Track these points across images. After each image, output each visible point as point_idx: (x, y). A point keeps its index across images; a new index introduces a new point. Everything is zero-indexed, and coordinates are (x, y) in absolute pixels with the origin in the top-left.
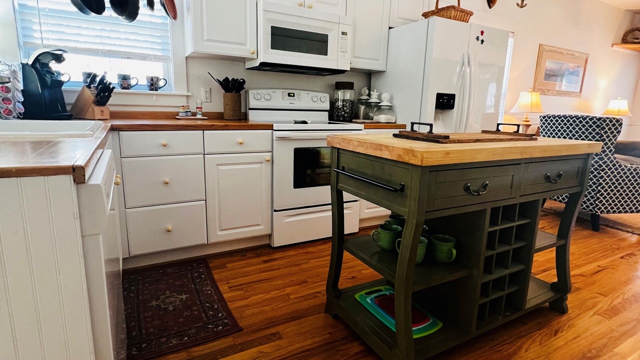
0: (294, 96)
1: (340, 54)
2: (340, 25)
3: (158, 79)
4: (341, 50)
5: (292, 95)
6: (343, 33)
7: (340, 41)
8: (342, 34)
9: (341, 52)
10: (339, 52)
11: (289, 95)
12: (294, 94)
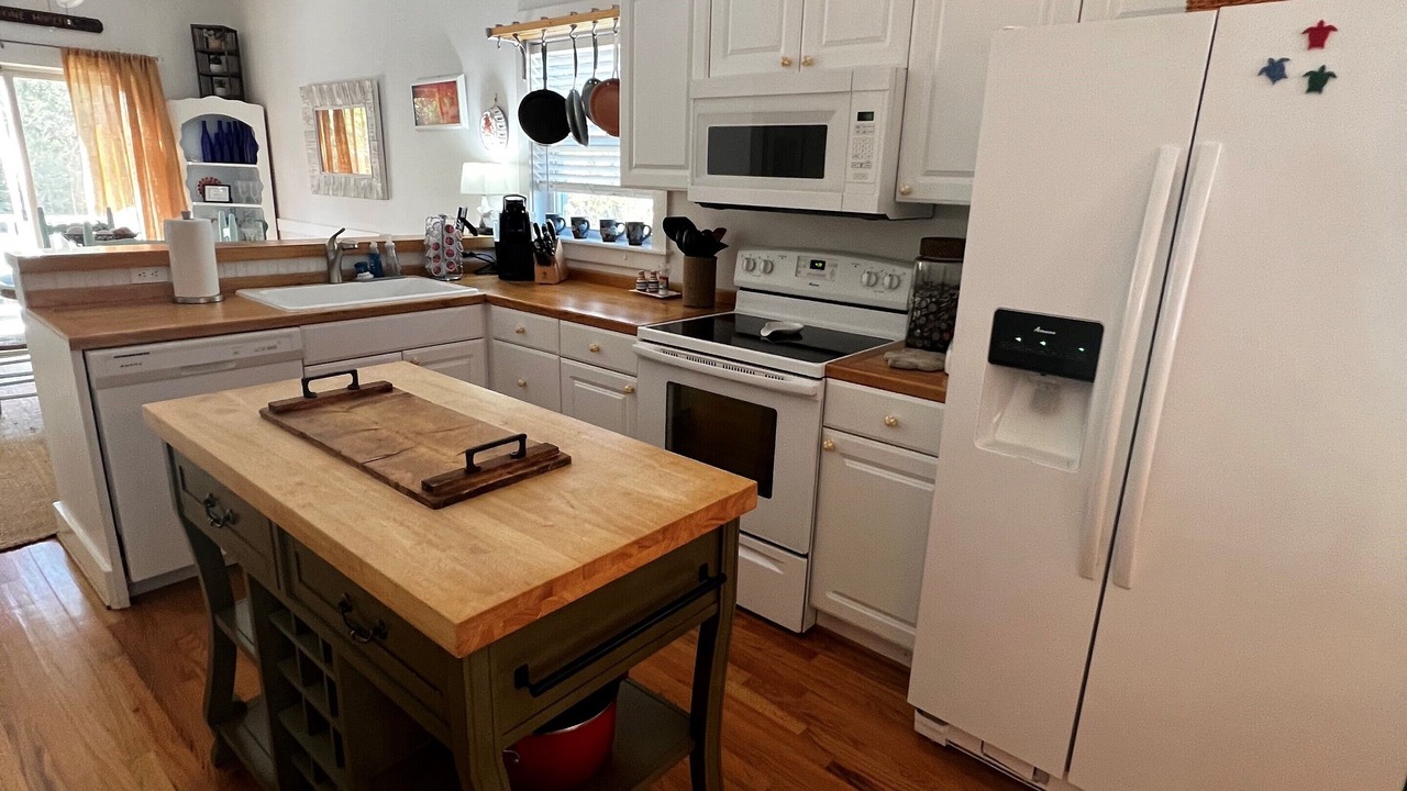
0: (823, 268)
1: (851, 172)
2: (855, 95)
3: (642, 226)
4: (855, 161)
5: (821, 265)
6: (862, 116)
7: (851, 138)
8: (859, 119)
9: (854, 165)
10: (849, 168)
11: (813, 265)
12: (824, 263)
